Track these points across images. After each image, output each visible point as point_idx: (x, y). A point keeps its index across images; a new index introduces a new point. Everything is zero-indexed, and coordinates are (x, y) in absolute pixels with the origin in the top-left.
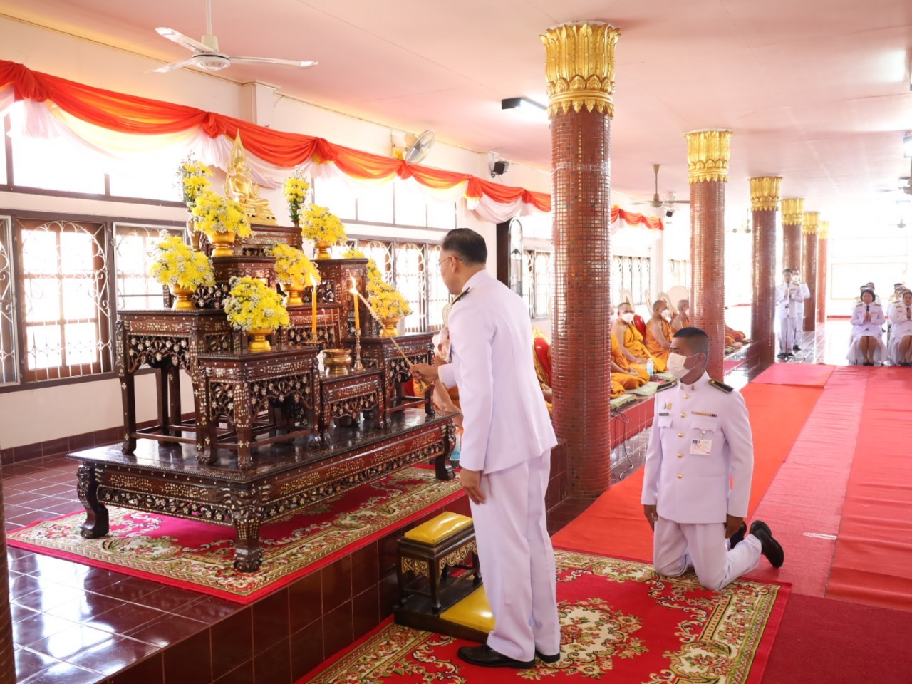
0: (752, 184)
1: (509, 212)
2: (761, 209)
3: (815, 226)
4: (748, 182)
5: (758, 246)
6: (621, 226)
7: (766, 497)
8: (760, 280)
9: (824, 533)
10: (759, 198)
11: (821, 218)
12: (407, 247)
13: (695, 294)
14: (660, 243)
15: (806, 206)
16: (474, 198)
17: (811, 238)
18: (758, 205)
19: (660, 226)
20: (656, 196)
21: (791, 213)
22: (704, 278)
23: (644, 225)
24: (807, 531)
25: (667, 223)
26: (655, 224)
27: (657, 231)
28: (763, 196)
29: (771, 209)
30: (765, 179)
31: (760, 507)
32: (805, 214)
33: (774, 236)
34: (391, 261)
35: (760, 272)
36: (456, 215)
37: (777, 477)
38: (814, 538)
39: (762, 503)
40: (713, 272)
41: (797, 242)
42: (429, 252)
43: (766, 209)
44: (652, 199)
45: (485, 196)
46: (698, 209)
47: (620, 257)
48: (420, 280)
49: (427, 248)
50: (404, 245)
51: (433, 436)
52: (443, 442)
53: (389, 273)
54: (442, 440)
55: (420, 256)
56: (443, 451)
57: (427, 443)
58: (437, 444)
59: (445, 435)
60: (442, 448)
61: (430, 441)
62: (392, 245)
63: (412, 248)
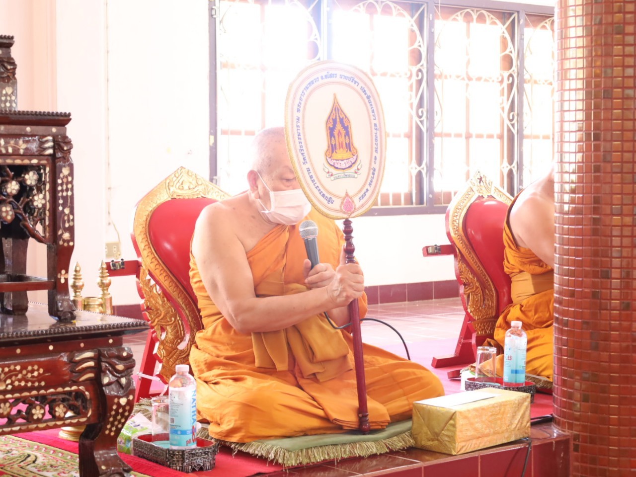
34: (422, 44)
48: (503, 89)
49: (522, 21)
50: (459, 13)
51: (36, 374)
52: (87, 393)
53: (415, 69)
54: (81, 388)
55: (504, 39)
56: (85, 415)
57: (10, 387)
58: (64, 396)
59: (91, 375)
60: (85, 408)
61: (26, 385)
62: (424, 9)
63: (481, 19)
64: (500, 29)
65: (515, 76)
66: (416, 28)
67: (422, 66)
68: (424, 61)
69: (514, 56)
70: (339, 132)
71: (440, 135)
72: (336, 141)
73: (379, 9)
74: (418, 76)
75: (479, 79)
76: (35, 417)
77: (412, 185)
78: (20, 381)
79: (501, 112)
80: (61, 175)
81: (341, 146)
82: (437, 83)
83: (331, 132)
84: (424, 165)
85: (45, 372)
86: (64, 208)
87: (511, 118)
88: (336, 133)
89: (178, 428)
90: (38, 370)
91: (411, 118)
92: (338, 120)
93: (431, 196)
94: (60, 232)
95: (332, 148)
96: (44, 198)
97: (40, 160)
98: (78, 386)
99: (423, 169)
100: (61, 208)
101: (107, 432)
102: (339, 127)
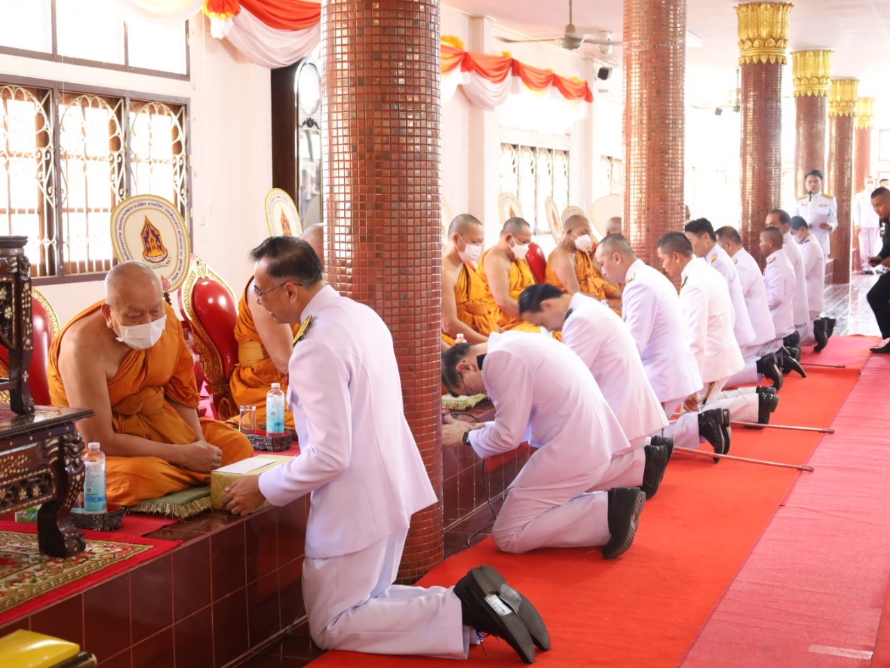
0: (742, 15)
1: (296, 48)
2: (755, 61)
3: (850, 103)
4: (735, 11)
5: (750, 127)
6: (515, 90)
7: (743, 576)
8: (753, 188)
9: (849, 646)
10: (752, 41)
11: (861, 90)
12: (85, 104)
13: (632, 200)
14: (587, 125)
15: (834, 66)
16: (223, 15)
17: (844, 124)
18: (751, 53)
19: (586, 94)
20: (570, 28)
21: (808, 75)
22: (649, 170)
23: (556, 90)
24: (817, 643)
25: (600, 91)
26: (579, 90)
27: (583, 103)
28: (759, 37)
29: (773, 61)
30: (763, 7)
31: (728, 596)
32: (834, 82)
33: (778, 110)
34: (49, 127)
35: (753, 175)
36: (188, 47)
37: (765, 536)
38: (829, 656)
39: (733, 586)
40: (663, 160)
41: (819, 126)
42: (132, 115)
43: (764, 60)
44: (562, 33)
45: (244, 12)
46: (637, 42)
47: (515, 146)
48: (114, 168)
49: (128, 107)
50: (77, 99)
51: (23, 462)
52: (52, 474)
53: (44, 150)
54: (49, 470)
55: (112, 123)
56: (51, 493)
57: (6, 475)
58: (37, 479)
59: (56, 459)
60: (51, 487)
61: (16, 472)
62: (49, 96)
63: (95, 104)
64: (110, 113)
65: (123, 155)
66: (43, 112)
67: (50, 147)
68: (51, 143)
69: (121, 137)
70: (152, 239)
71: (67, 210)
72: (151, 245)
73: (13, 95)
74: (46, 156)
75: (95, 159)
76: (21, 498)
77: (44, 257)
78: (12, 469)
79: (113, 187)
80: (24, 290)
81: (154, 248)
82: (63, 163)
83: (146, 240)
84: (54, 239)
85: (28, 460)
86: (26, 318)
87: (121, 193)
88: (149, 240)
89: (95, 496)
90: (24, 458)
91: (42, 195)
92: (150, 232)
93: (62, 267)
94: (24, 339)
95: (148, 250)
96: (12, 310)
97: (8, 278)
98: (47, 469)
99: (54, 242)
100: (24, 318)
101: (66, 505)
102: (151, 236)
